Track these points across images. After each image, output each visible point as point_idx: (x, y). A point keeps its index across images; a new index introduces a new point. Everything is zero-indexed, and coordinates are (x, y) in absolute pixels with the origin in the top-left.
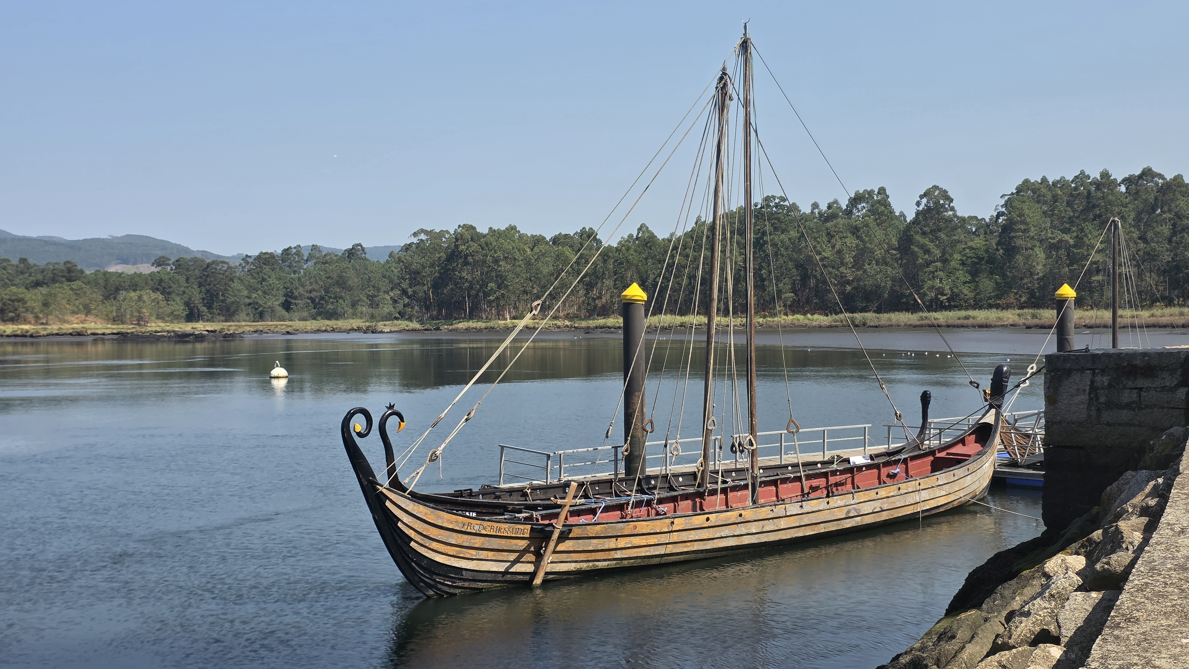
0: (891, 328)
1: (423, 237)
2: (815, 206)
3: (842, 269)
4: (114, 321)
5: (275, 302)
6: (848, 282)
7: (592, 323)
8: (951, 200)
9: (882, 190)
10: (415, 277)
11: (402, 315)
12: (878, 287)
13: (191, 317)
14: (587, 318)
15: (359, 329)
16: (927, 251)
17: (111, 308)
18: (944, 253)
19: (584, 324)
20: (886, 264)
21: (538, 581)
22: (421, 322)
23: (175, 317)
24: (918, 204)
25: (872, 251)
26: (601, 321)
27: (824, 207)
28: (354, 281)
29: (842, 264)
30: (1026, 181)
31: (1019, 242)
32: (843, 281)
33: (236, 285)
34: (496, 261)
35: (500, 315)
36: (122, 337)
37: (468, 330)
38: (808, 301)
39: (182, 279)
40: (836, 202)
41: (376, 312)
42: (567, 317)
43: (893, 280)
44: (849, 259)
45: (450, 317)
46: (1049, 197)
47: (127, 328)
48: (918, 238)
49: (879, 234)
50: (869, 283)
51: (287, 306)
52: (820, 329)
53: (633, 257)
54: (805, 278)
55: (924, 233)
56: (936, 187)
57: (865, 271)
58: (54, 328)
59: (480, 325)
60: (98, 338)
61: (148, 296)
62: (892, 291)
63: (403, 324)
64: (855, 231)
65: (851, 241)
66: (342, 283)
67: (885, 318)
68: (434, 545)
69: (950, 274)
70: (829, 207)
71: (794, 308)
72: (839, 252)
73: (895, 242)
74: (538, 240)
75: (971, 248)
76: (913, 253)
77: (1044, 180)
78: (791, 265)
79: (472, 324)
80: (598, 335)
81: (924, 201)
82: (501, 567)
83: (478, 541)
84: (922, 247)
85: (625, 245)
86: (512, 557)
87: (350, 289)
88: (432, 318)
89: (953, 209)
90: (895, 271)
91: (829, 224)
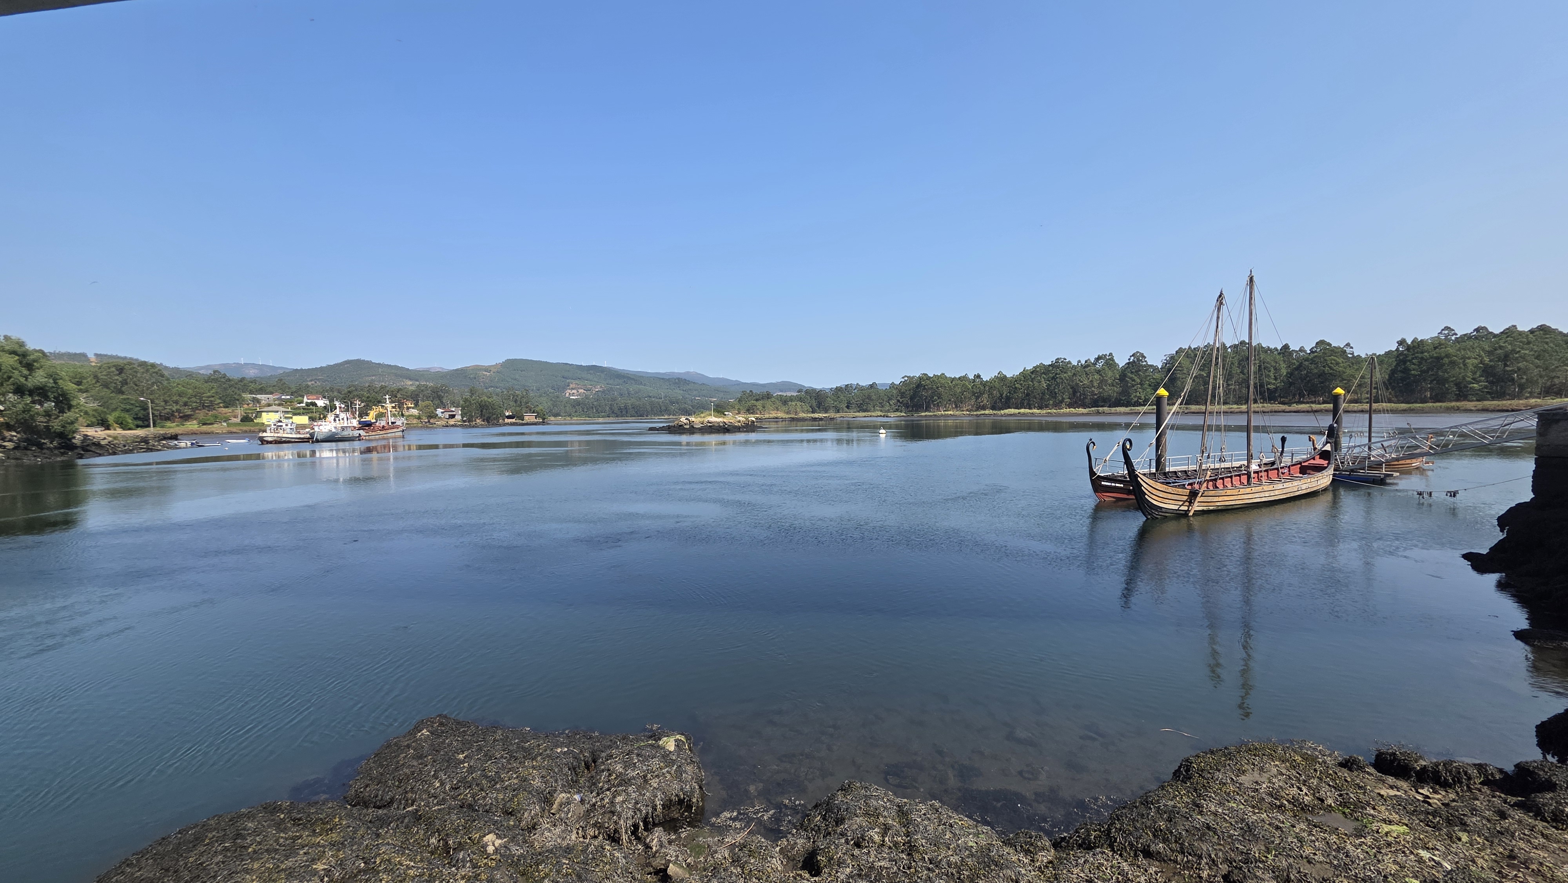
0: (1116, 414)
1: (906, 378)
2: (1079, 361)
3: (1093, 389)
4: (787, 413)
5: (844, 406)
6: (1096, 395)
7: (979, 413)
8: (1145, 358)
9: (1111, 354)
10: (903, 395)
11: (897, 410)
12: (1110, 396)
13: (813, 412)
14: (976, 411)
15: (881, 416)
16: (1134, 380)
17: (784, 408)
18: (1141, 381)
19: (975, 413)
20: (1113, 386)
21: (1191, 514)
22: (905, 413)
23: (808, 412)
24: (1129, 359)
25: (1107, 381)
26: (983, 412)
27: (1083, 362)
28: (874, 397)
29: (1093, 386)
30: (1181, 348)
31: (1178, 375)
32: (1093, 394)
33: (828, 399)
34: (937, 388)
35: (938, 410)
36: (793, 419)
37: (926, 416)
38: (1076, 402)
39: (808, 397)
40: (1089, 360)
41: (882, 409)
42: (967, 410)
43: (1117, 393)
44: (1095, 384)
45: (917, 411)
46: (1193, 355)
47: (793, 416)
48: (1129, 374)
49: (1110, 374)
50: (1106, 394)
51: (848, 407)
52: (1083, 414)
53: (997, 385)
54: (1075, 392)
55: (1132, 373)
56: (1138, 352)
57: (1104, 389)
58: (767, 416)
59: (930, 414)
60: (784, 420)
61: (799, 403)
62: (1116, 399)
63: (898, 414)
64: (1098, 372)
65: (1097, 376)
66: (869, 397)
67: (1113, 409)
68: (1154, 497)
69: (1144, 390)
70: (1086, 362)
71: (1070, 406)
72: (1091, 381)
73: (1118, 376)
74: (953, 379)
75: (1154, 379)
76: (1127, 381)
77: (1190, 347)
78: (1069, 387)
79: (927, 413)
80: (982, 417)
81: (1132, 358)
82: (1176, 507)
83: (1170, 496)
84: (1131, 378)
85: (992, 381)
86: (1181, 503)
87: (873, 400)
88: (909, 411)
89: (1146, 361)
90: (1118, 389)
91: (1086, 369)
